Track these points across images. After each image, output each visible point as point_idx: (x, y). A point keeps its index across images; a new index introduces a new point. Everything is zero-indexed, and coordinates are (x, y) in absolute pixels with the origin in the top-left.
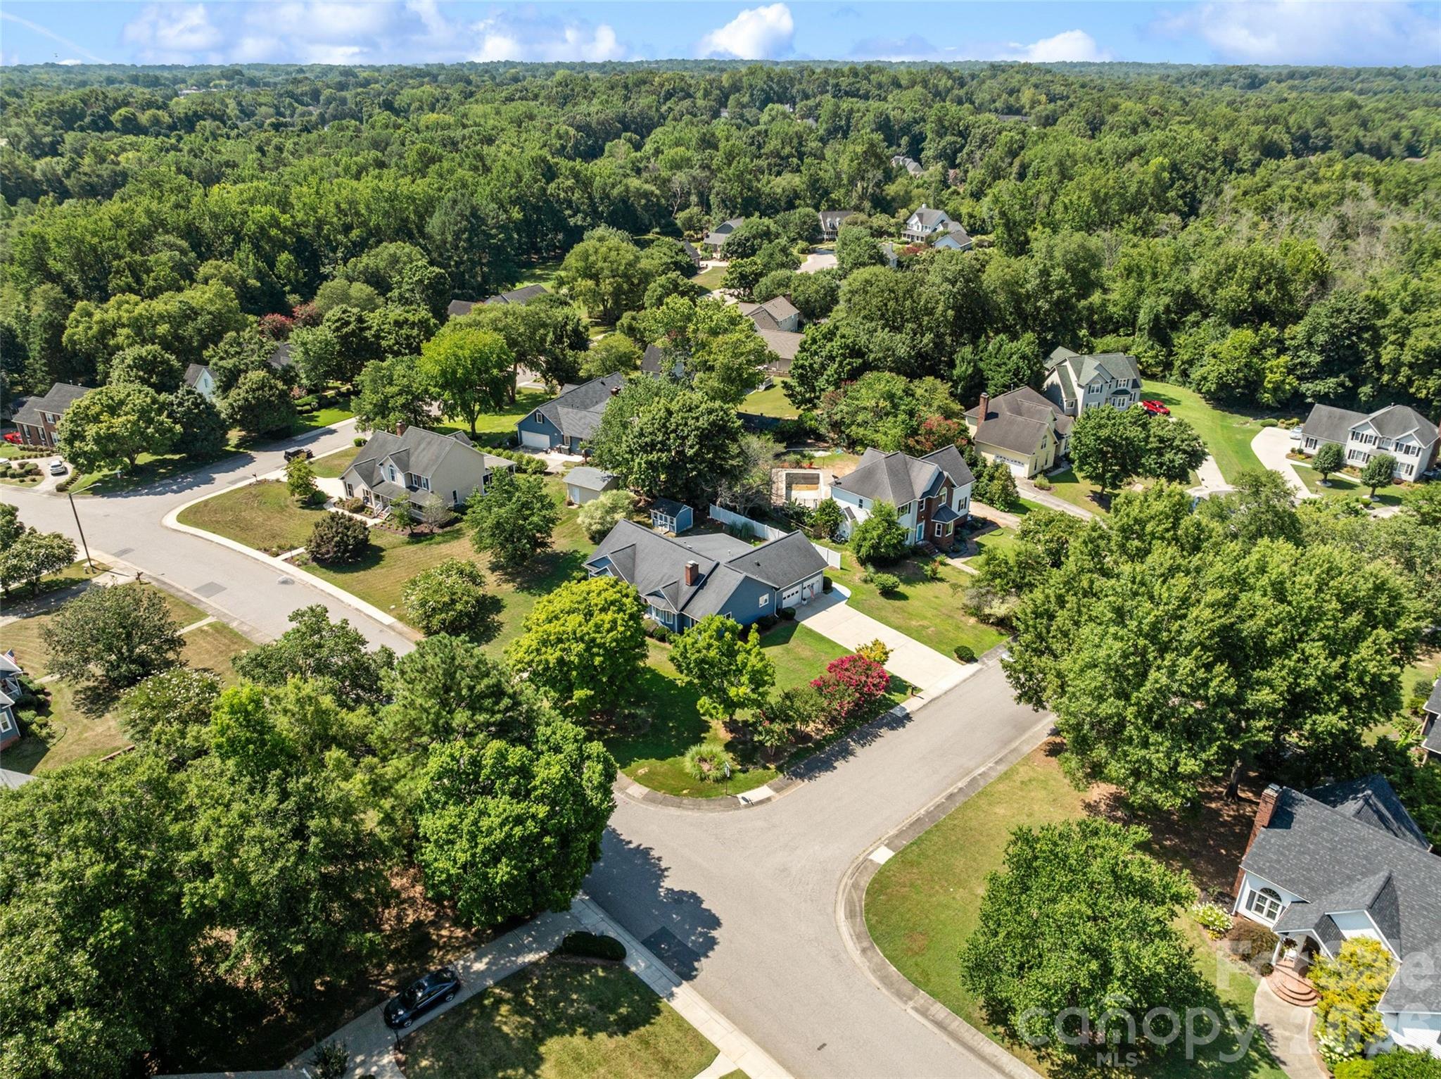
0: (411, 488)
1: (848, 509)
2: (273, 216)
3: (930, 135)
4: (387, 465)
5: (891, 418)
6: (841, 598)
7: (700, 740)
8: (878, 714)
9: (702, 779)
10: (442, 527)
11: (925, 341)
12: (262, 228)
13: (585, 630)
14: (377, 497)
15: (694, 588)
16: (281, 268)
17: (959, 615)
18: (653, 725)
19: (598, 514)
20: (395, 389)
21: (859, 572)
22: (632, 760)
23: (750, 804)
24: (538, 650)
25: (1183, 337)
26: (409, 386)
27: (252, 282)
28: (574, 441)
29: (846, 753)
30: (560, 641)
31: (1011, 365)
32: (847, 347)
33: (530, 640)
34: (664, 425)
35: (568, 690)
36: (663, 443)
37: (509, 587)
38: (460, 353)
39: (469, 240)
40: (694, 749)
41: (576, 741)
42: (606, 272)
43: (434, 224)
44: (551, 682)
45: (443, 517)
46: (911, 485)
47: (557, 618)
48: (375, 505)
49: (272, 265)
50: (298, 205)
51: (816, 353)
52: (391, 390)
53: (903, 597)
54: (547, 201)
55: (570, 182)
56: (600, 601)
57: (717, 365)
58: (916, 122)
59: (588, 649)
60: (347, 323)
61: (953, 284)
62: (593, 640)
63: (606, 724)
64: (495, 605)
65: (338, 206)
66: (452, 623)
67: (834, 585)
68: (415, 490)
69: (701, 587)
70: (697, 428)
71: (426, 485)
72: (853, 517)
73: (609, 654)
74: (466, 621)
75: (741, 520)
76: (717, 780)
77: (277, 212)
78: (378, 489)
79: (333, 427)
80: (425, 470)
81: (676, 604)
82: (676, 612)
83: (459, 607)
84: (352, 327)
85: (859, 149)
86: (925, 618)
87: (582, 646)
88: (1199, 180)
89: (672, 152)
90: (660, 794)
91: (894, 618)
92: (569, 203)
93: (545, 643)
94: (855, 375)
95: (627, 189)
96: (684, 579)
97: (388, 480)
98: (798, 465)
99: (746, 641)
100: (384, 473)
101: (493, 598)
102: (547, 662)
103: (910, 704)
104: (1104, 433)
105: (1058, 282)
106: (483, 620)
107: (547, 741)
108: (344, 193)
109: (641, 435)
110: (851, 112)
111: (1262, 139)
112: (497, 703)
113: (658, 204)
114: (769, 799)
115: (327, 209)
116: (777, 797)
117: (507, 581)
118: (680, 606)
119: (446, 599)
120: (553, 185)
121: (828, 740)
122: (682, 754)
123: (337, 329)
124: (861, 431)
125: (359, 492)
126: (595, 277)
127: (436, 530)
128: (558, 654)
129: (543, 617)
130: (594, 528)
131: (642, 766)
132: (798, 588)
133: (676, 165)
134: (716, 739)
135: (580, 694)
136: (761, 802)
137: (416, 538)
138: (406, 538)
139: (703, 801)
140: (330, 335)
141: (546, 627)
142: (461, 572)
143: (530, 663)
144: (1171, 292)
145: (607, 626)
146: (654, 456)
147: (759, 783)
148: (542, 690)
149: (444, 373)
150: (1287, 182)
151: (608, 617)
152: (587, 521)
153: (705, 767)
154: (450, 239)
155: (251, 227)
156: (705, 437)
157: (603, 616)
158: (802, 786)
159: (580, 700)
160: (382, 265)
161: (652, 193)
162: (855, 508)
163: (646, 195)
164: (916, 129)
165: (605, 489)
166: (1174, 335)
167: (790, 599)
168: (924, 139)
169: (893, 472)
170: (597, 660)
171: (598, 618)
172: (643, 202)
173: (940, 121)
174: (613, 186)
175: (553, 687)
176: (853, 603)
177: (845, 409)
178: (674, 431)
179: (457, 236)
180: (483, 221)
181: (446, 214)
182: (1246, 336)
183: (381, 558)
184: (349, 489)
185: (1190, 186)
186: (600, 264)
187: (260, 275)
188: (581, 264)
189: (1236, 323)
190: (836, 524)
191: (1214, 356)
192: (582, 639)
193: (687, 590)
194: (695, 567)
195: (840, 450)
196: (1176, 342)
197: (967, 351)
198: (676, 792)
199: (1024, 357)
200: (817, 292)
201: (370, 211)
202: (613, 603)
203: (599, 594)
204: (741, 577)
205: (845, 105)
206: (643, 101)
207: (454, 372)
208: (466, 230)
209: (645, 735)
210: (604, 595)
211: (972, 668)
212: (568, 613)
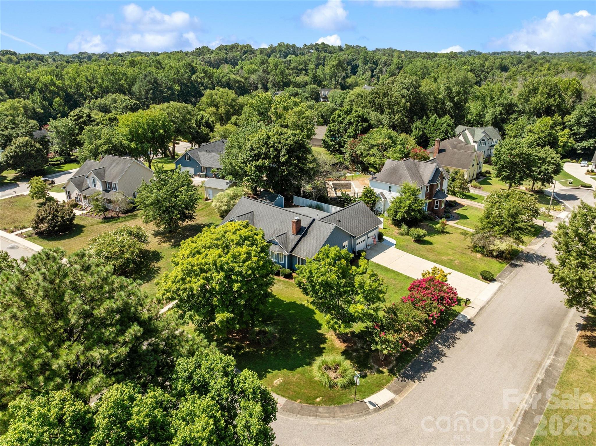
0: (106, 191)
1: (382, 193)
2: (52, 81)
3: (361, 64)
4: (91, 177)
5: (392, 149)
6: (390, 245)
7: (320, 352)
8: (448, 321)
9: (331, 387)
10: (125, 213)
11: (396, 118)
12: (46, 86)
13: (224, 260)
14: (85, 197)
15: (299, 236)
16: (55, 105)
17: (469, 252)
18: (279, 340)
19: (226, 200)
20: (102, 141)
21: (395, 230)
22: (266, 372)
23: (379, 409)
24: (183, 279)
25: (509, 126)
26: (110, 139)
27: (39, 110)
28: (208, 169)
29: (438, 355)
30: (202, 271)
31: (443, 129)
32: (359, 116)
33: (177, 272)
34: (266, 143)
35: (211, 314)
36: (265, 153)
37: (166, 245)
38: (141, 121)
39: (153, 93)
40: (319, 360)
41: (226, 374)
42: (222, 103)
43: (135, 88)
44: (197, 308)
45: (124, 207)
46: (420, 176)
47: (199, 252)
48: (84, 203)
49: (51, 104)
50: (66, 77)
51: (341, 123)
52: (99, 142)
53: (429, 243)
54: (191, 83)
55: (203, 75)
56: (236, 238)
57: (290, 124)
58: (354, 60)
59: (227, 277)
60: (81, 117)
61: (408, 90)
62: (232, 269)
63: (242, 340)
64: (157, 256)
65: (87, 78)
66: (120, 267)
67: (384, 237)
68: (108, 191)
69: (304, 236)
70: (287, 145)
71: (115, 188)
72: (385, 198)
73: (246, 281)
74: (132, 265)
75: (315, 203)
76: (344, 387)
77: (54, 79)
78: (86, 193)
79: (71, 171)
80: (114, 178)
81: (286, 248)
82: (287, 254)
83: (126, 255)
84: (84, 119)
85: (334, 63)
86: (449, 255)
87: (222, 274)
88: (482, 76)
89: (249, 67)
90: (296, 404)
91: (430, 255)
92: (202, 84)
93: (190, 273)
94: (365, 131)
95: (229, 79)
96: (290, 230)
97: (92, 187)
98: (338, 178)
99: (358, 266)
100: (89, 182)
101: (154, 252)
102: (191, 289)
103: (468, 313)
104: (515, 152)
105: (456, 93)
106: (146, 266)
107: (190, 378)
108: (90, 71)
109: (252, 149)
110: (325, 57)
111: (501, 64)
112: (122, 332)
113: (244, 86)
114: (392, 402)
115: (81, 80)
116: (398, 399)
117: (165, 242)
118: (290, 250)
119: (117, 250)
120: (194, 76)
121: (421, 344)
122: (310, 364)
123: (75, 120)
124: (373, 159)
125: (74, 196)
126: (217, 106)
127: (120, 215)
128: (202, 282)
129: (188, 252)
130: (223, 208)
131: (276, 377)
132: (364, 238)
133: (252, 72)
134: (333, 349)
135: (221, 317)
136: (386, 405)
137: (107, 220)
138: (101, 220)
139: (335, 407)
140: (71, 123)
141: (190, 259)
142: (130, 233)
143: (176, 292)
144: (501, 104)
145: (243, 257)
146: (260, 162)
147: (379, 386)
148: (188, 314)
149: (131, 132)
150: (526, 72)
151: (244, 249)
152: (218, 204)
153: (332, 375)
154: (143, 93)
155: (40, 85)
156: (290, 151)
157: (239, 249)
158: (414, 386)
159: (222, 322)
160: (108, 103)
161: (241, 81)
162: (386, 193)
163: (238, 82)
164: (354, 63)
165: (230, 187)
166: (504, 126)
167: (360, 245)
168: (357, 67)
169: (409, 169)
170: (236, 286)
171: (234, 250)
172: (237, 85)
173: (365, 58)
174: (223, 77)
175: (197, 311)
176: (398, 247)
177: (363, 147)
178: (273, 146)
179: (147, 92)
180: (160, 85)
181: (141, 81)
182: (548, 120)
183: (82, 231)
184: (69, 194)
185: (478, 79)
186: (218, 99)
187: (43, 107)
188: (209, 100)
189: (539, 116)
190: (374, 203)
191: (530, 131)
192: (222, 269)
193: (293, 238)
194: (299, 222)
195: (358, 173)
196: (506, 128)
197: (418, 123)
198: (310, 400)
199: (449, 125)
200: (327, 111)
201: (103, 80)
202: (246, 238)
203: (234, 233)
204: (333, 227)
205: (323, 55)
206: (235, 54)
207: (137, 132)
208: (151, 89)
209: (274, 349)
210: (238, 233)
211: (495, 286)
212: (209, 247)
